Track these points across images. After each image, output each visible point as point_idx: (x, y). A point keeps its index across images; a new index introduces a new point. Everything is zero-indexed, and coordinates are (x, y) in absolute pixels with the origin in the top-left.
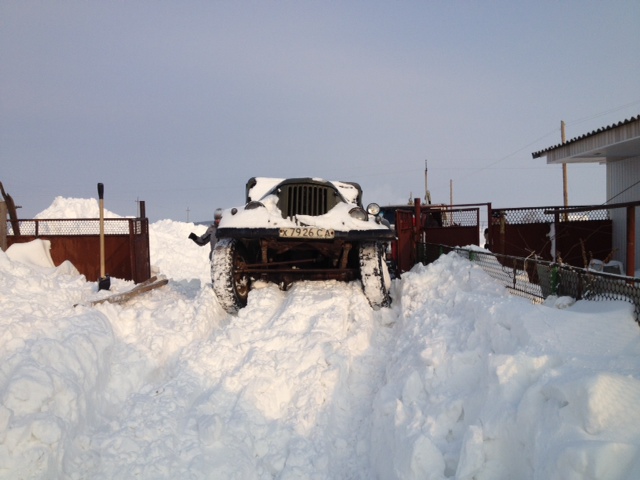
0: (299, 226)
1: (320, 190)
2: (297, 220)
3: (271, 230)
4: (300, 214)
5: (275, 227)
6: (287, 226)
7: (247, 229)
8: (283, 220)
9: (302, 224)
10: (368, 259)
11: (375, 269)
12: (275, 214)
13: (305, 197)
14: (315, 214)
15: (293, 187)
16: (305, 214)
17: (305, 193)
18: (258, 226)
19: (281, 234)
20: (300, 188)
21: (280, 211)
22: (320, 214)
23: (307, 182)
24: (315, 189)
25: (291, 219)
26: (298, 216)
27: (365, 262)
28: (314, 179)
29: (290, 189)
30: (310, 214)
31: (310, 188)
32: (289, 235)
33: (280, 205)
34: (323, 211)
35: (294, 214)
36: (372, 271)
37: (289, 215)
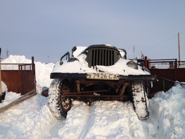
0: (98, 72)
1: (110, 51)
2: (97, 68)
3: (82, 74)
4: (98, 65)
5: (84, 72)
6: (91, 72)
7: (68, 74)
8: (89, 68)
9: (100, 71)
10: (138, 92)
11: (142, 98)
12: (84, 65)
13: (102, 55)
14: (107, 65)
15: (95, 49)
16: (101, 65)
17: (102, 53)
18: (74, 72)
19: (88, 77)
20: (99, 50)
21: (87, 63)
22: (110, 65)
23: (103, 46)
24: (107, 51)
25: (94, 68)
26: (97, 66)
27: (136, 93)
28: (106, 45)
29: (93, 51)
30: (104, 65)
31: (105, 50)
32: (92, 77)
33: (87, 60)
34: (112, 63)
35: (95, 65)
36: (141, 99)
37: (92, 65)
